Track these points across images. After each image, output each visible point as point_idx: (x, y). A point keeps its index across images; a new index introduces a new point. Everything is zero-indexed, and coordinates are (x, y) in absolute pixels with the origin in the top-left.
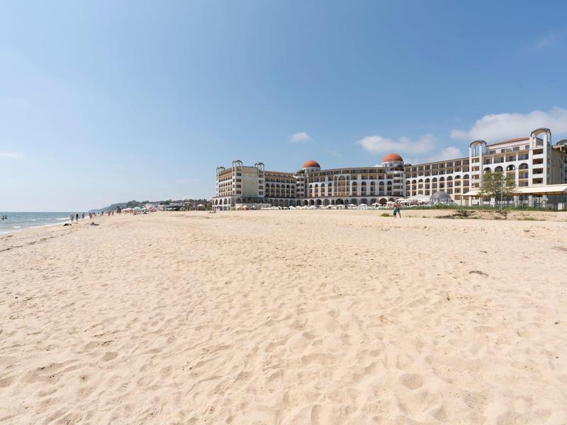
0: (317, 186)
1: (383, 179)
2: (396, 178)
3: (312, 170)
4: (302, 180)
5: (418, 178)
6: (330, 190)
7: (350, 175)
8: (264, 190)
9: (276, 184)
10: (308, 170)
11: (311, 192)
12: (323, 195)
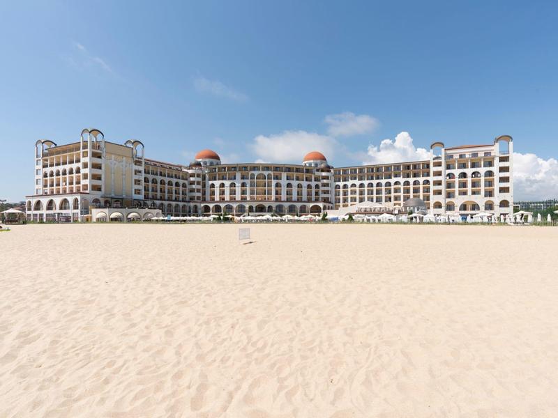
0: (222, 185)
1: (311, 181)
2: (325, 181)
3: (212, 164)
4: (198, 176)
5: (349, 183)
6: (243, 192)
7: (272, 173)
8: (141, 187)
9: (159, 178)
10: (205, 163)
11: (213, 193)
12: (233, 199)
